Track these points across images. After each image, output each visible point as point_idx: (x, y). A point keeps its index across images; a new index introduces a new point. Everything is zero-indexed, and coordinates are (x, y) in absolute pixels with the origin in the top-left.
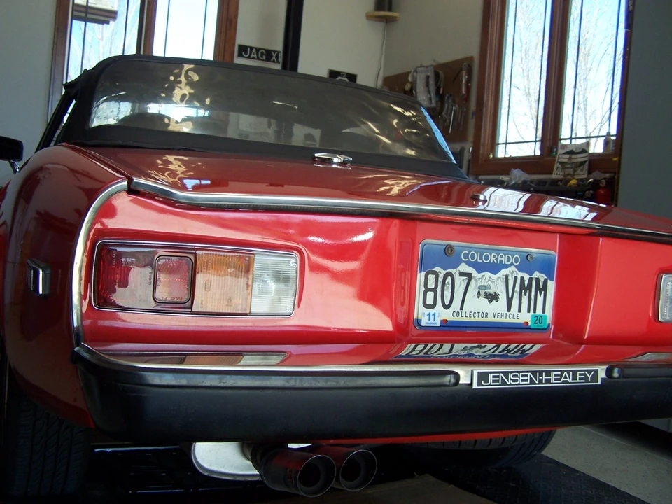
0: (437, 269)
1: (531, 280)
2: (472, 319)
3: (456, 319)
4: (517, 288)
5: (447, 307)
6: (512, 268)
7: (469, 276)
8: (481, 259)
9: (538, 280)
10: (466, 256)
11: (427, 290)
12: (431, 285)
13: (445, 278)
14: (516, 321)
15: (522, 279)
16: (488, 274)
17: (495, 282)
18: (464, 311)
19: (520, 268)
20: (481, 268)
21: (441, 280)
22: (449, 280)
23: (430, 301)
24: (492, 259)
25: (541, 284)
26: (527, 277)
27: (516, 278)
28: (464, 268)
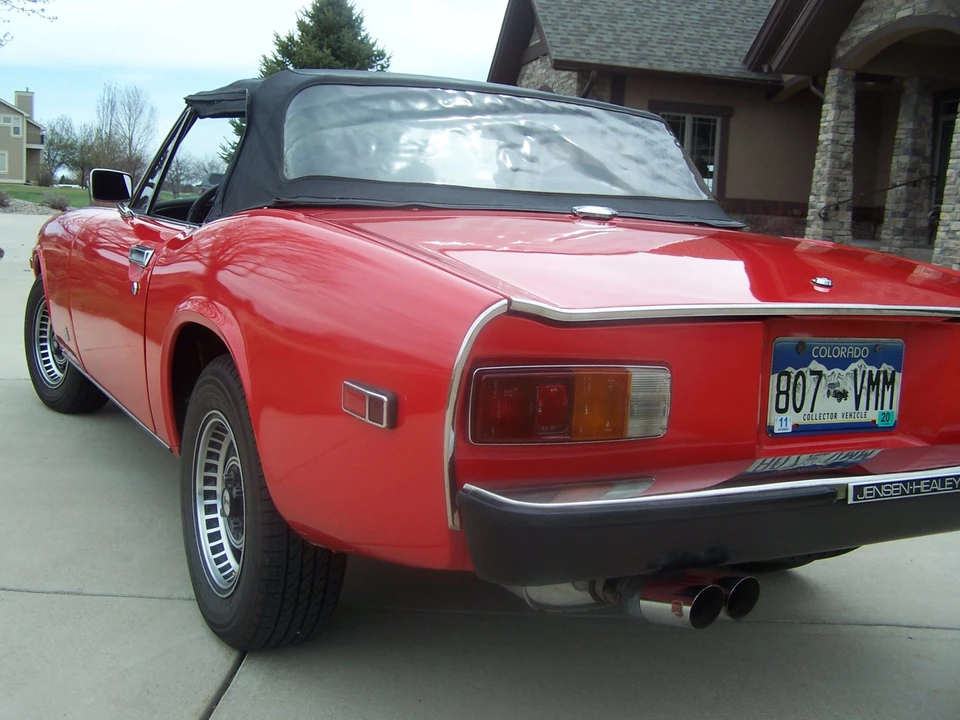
0: (789, 369)
1: (878, 373)
2: (822, 422)
3: (807, 422)
4: (865, 384)
5: (798, 410)
6: (861, 362)
7: (819, 374)
8: (831, 354)
9: (885, 372)
10: (817, 352)
11: (780, 393)
12: (783, 388)
13: (797, 378)
14: (863, 420)
15: (870, 372)
16: (837, 371)
17: (844, 378)
18: (814, 413)
19: (869, 362)
20: (830, 364)
21: (792, 380)
22: (800, 380)
23: (782, 405)
24: (842, 353)
25: (889, 377)
26: (875, 370)
27: (864, 372)
28: (815, 366)
